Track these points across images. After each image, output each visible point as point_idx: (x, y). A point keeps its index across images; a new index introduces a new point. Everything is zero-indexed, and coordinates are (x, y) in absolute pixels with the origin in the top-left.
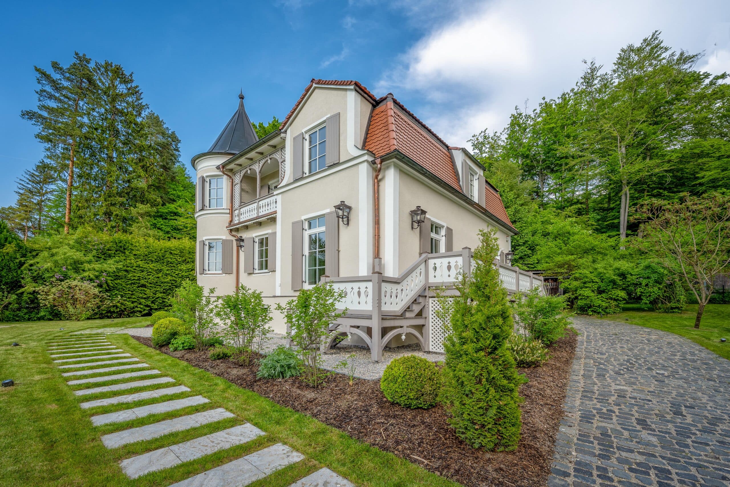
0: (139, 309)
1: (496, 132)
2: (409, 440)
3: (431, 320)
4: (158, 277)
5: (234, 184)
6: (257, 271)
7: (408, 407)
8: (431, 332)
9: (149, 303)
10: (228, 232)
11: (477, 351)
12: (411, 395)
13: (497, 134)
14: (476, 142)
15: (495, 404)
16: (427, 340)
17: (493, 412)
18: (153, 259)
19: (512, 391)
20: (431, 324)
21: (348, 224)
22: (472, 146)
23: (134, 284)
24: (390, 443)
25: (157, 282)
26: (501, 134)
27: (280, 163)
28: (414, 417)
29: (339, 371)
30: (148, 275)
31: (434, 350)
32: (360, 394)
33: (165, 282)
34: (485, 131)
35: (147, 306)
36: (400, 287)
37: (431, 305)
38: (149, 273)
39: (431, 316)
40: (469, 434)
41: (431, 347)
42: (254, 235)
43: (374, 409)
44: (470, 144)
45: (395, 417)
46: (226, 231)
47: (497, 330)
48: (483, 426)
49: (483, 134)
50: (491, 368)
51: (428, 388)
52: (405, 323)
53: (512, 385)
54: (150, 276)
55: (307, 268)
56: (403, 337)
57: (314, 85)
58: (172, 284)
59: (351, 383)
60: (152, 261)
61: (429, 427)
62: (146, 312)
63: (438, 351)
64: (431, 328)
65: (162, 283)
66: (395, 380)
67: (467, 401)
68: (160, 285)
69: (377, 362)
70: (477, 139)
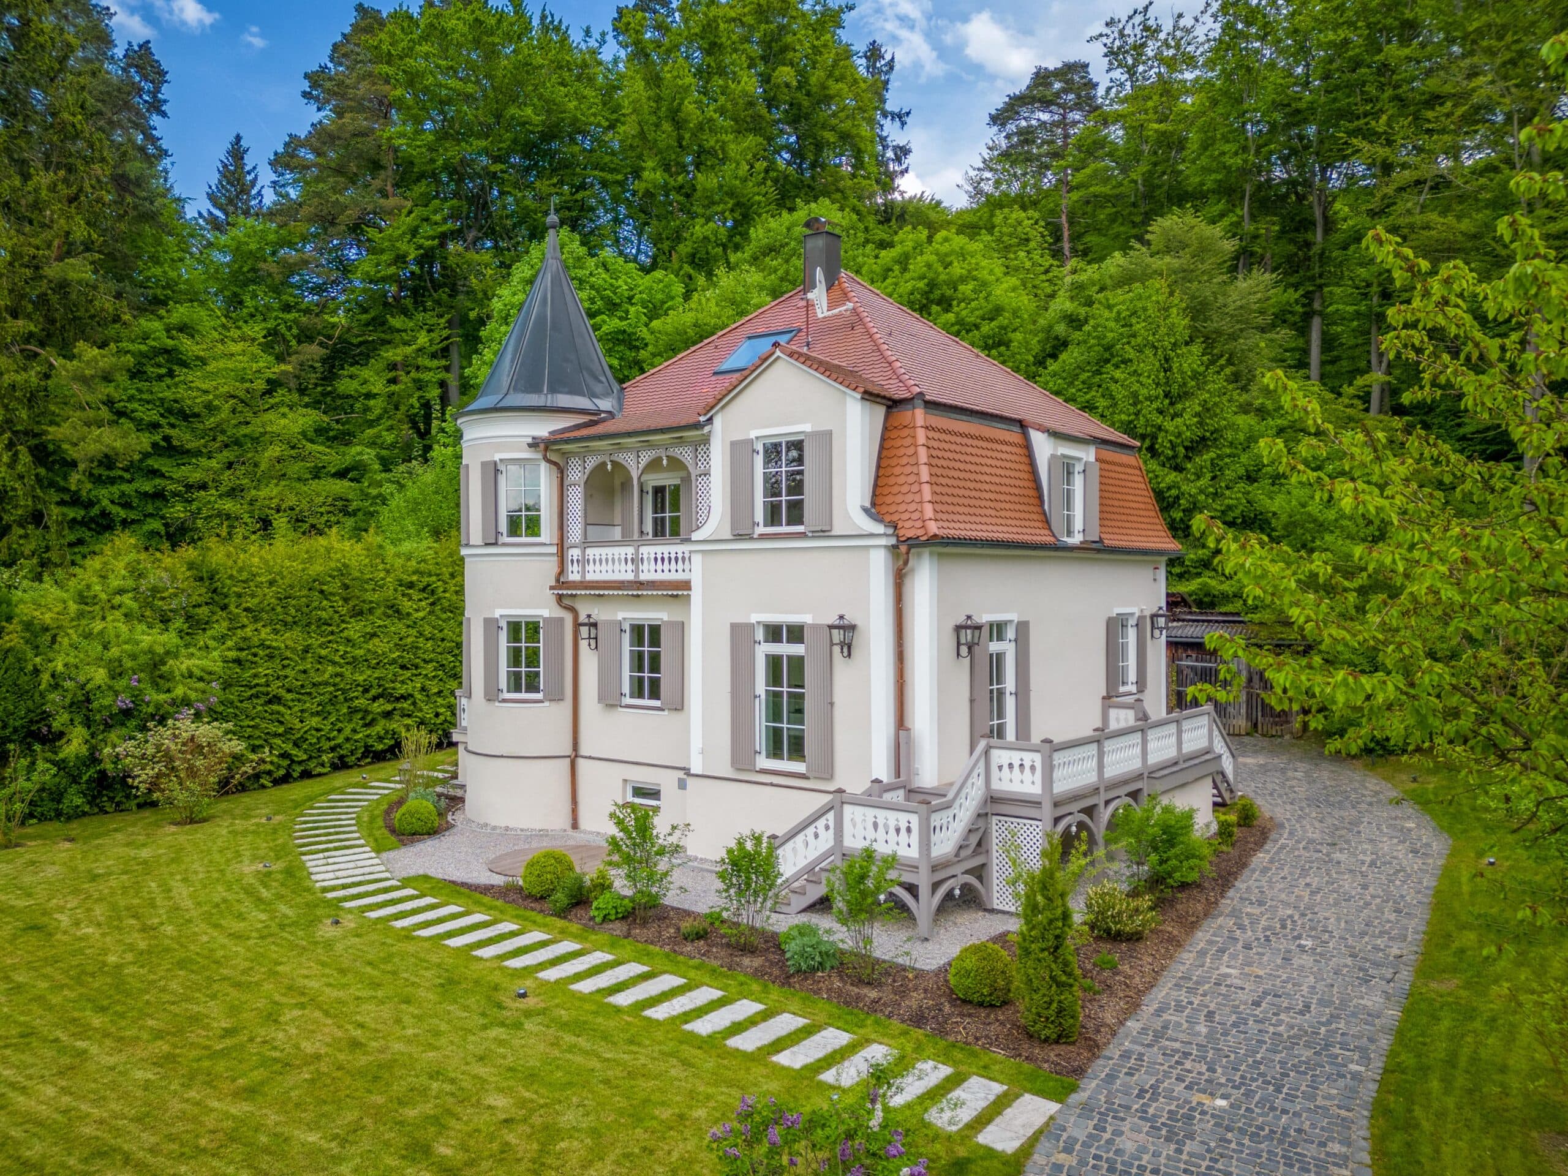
0: (269, 767)
1: (1180, 16)
2: (987, 1037)
3: (995, 854)
4: (305, 672)
5: (566, 483)
6: (628, 701)
7: (981, 1004)
8: (995, 875)
9: (288, 747)
10: (553, 600)
11: (1043, 950)
12: (985, 991)
13: (1182, 23)
14: (1117, 43)
15: (1056, 998)
16: (988, 889)
17: (1055, 1005)
18: (290, 619)
19: (1071, 986)
20: (995, 861)
21: (849, 655)
22: (1106, 55)
23: (257, 697)
24: (970, 1039)
25: (302, 686)
26: (1197, 20)
27: (693, 478)
28: (988, 1016)
29: (900, 960)
30: (284, 667)
31: (1000, 907)
32: (925, 991)
33: (320, 684)
34: (1146, 9)
35: (284, 755)
36: (950, 813)
37: (995, 828)
38: (286, 662)
39: (995, 847)
40: (1038, 1027)
41: (996, 901)
42: (620, 616)
43: (947, 1008)
44: (1099, 49)
45: (970, 1015)
46: (549, 596)
47: (1058, 932)
48: (1047, 1019)
49: (1138, 19)
50: (1053, 966)
51: (1001, 983)
52: (958, 870)
53: (1071, 981)
54: (288, 671)
55: (764, 723)
56: (957, 892)
57: (778, 353)
58: (334, 685)
59: (911, 976)
60: (286, 624)
61: (1002, 1024)
62: (282, 772)
63: (1006, 908)
64: (996, 868)
65: (314, 685)
66: (968, 973)
67: (1035, 997)
68: (310, 694)
69: (926, 939)
70: (1122, 34)
